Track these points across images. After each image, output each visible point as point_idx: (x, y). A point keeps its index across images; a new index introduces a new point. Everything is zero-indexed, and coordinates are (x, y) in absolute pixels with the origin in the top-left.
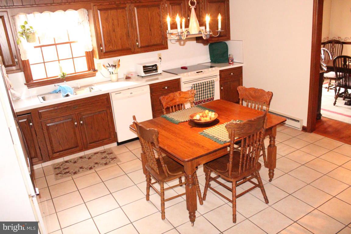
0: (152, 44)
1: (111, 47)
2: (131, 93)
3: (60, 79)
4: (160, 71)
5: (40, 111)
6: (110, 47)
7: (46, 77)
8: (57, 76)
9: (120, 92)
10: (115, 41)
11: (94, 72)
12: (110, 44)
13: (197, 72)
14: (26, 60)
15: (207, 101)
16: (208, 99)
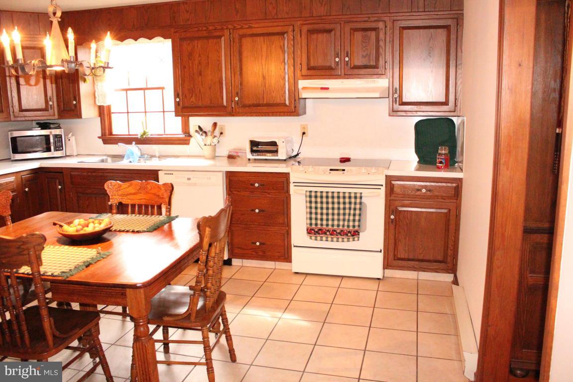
2: (189, 179)
3: (137, 138)
4: (282, 155)
5: (72, 173)
6: (191, 100)
7: (128, 134)
8: (137, 135)
9: (171, 172)
10: (200, 91)
11: (188, 138)
12: (192, 95)
13: (331, 170)
14: (105, 105)
15: (339, 233)
16: (342, 231)
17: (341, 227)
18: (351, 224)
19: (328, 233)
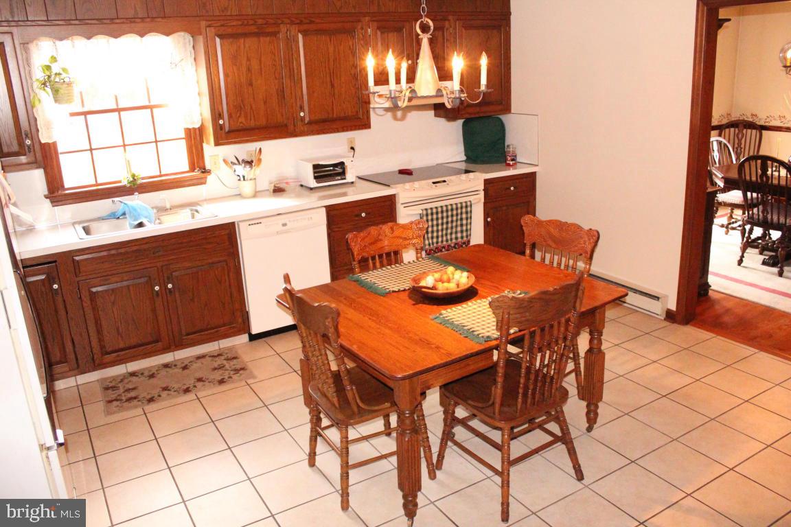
0: (335, 116)
1: (242, 119)
2: (284, 225)
3: (124, 186)
4: (350, 177)
5: (77, 258)
6: (240, 120)
8: (120, 182)
9: (259, 221)
10: (251, 107)
11: (202, 175)
12: (240, 114)
13: (434, 183)
14: (50, 142)
15: (454, 247)
16: (456, 244)
17: (454, 241)
18: (459, 235)
19: (443, 250)
